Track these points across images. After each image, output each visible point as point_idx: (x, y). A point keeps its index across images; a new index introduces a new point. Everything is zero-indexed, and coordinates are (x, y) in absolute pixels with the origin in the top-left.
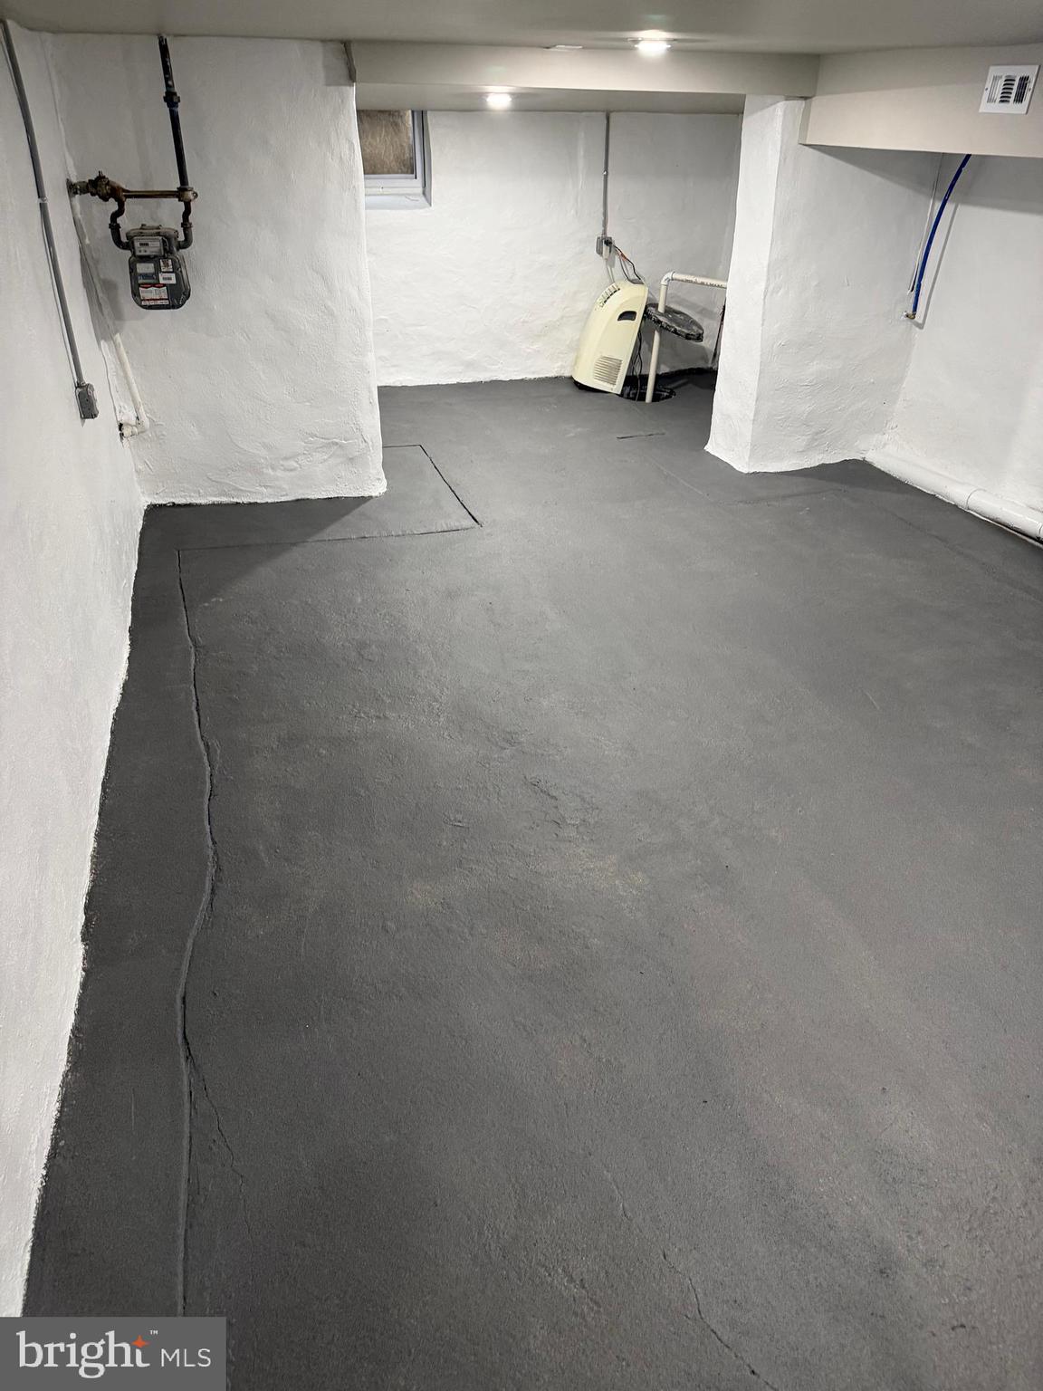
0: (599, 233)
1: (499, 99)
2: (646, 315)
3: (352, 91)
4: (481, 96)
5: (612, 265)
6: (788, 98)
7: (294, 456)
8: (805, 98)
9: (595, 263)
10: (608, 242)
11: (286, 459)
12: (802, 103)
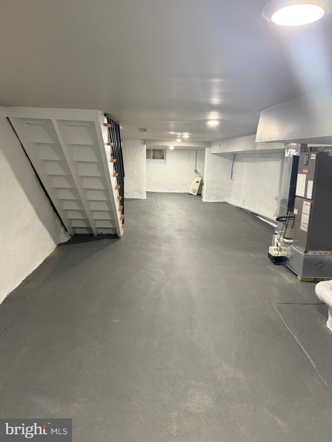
0: (195, 169)
1: (172, 148)
2: (201, 182)
3: (145, 145)
4: (168, 147)
5: (197, 175)
6: (208, 147)
7: (132, 192)
8: (210, 147)
9: (194, 174)
10: (196, 171)
11: (131, 192)
12: (210, 148)
